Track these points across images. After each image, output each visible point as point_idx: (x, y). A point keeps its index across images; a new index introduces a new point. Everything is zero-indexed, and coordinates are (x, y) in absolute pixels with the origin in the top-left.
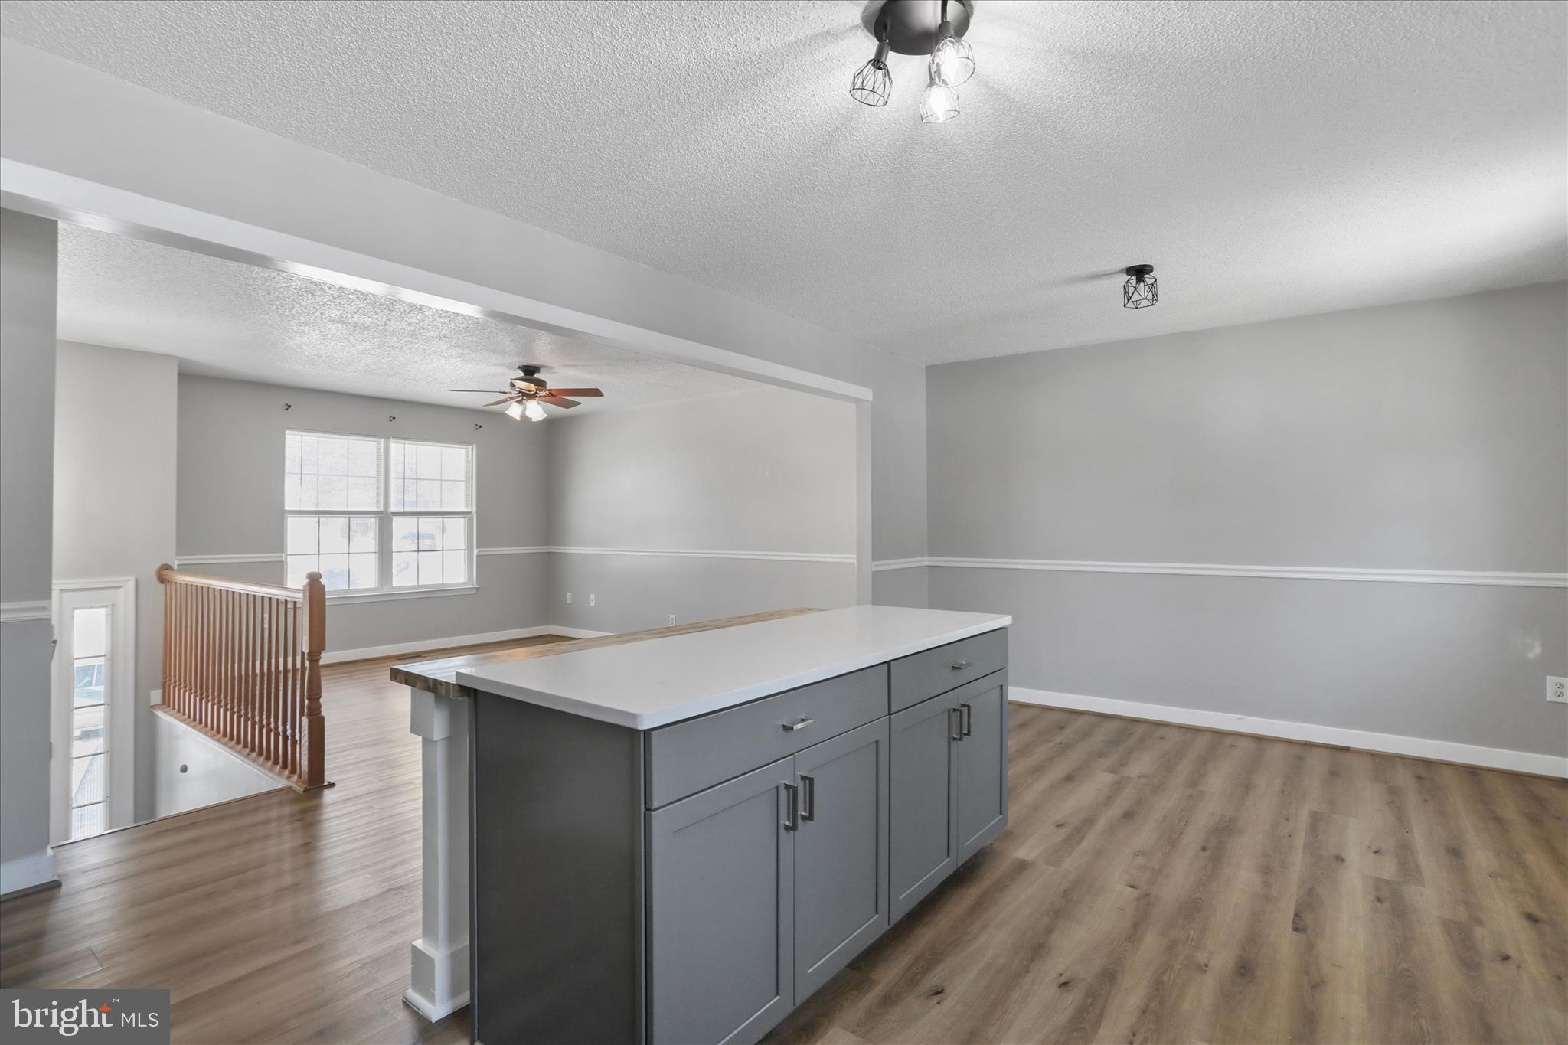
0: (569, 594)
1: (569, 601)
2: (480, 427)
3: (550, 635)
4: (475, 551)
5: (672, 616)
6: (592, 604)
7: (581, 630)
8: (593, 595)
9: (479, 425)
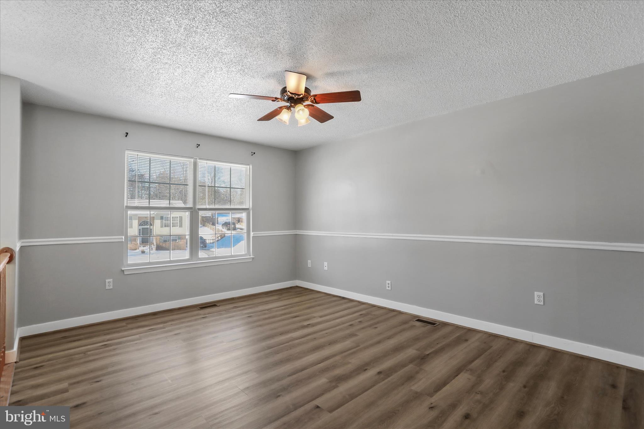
0: (309, 261)
1: (309, 265)
2: (254, 153)
3: (297, 286)
4: (252, 234)
5: (389, 282)
6: (326, 268)
7: (317, 285)
8: (327, 263)
9: (253, 152)
